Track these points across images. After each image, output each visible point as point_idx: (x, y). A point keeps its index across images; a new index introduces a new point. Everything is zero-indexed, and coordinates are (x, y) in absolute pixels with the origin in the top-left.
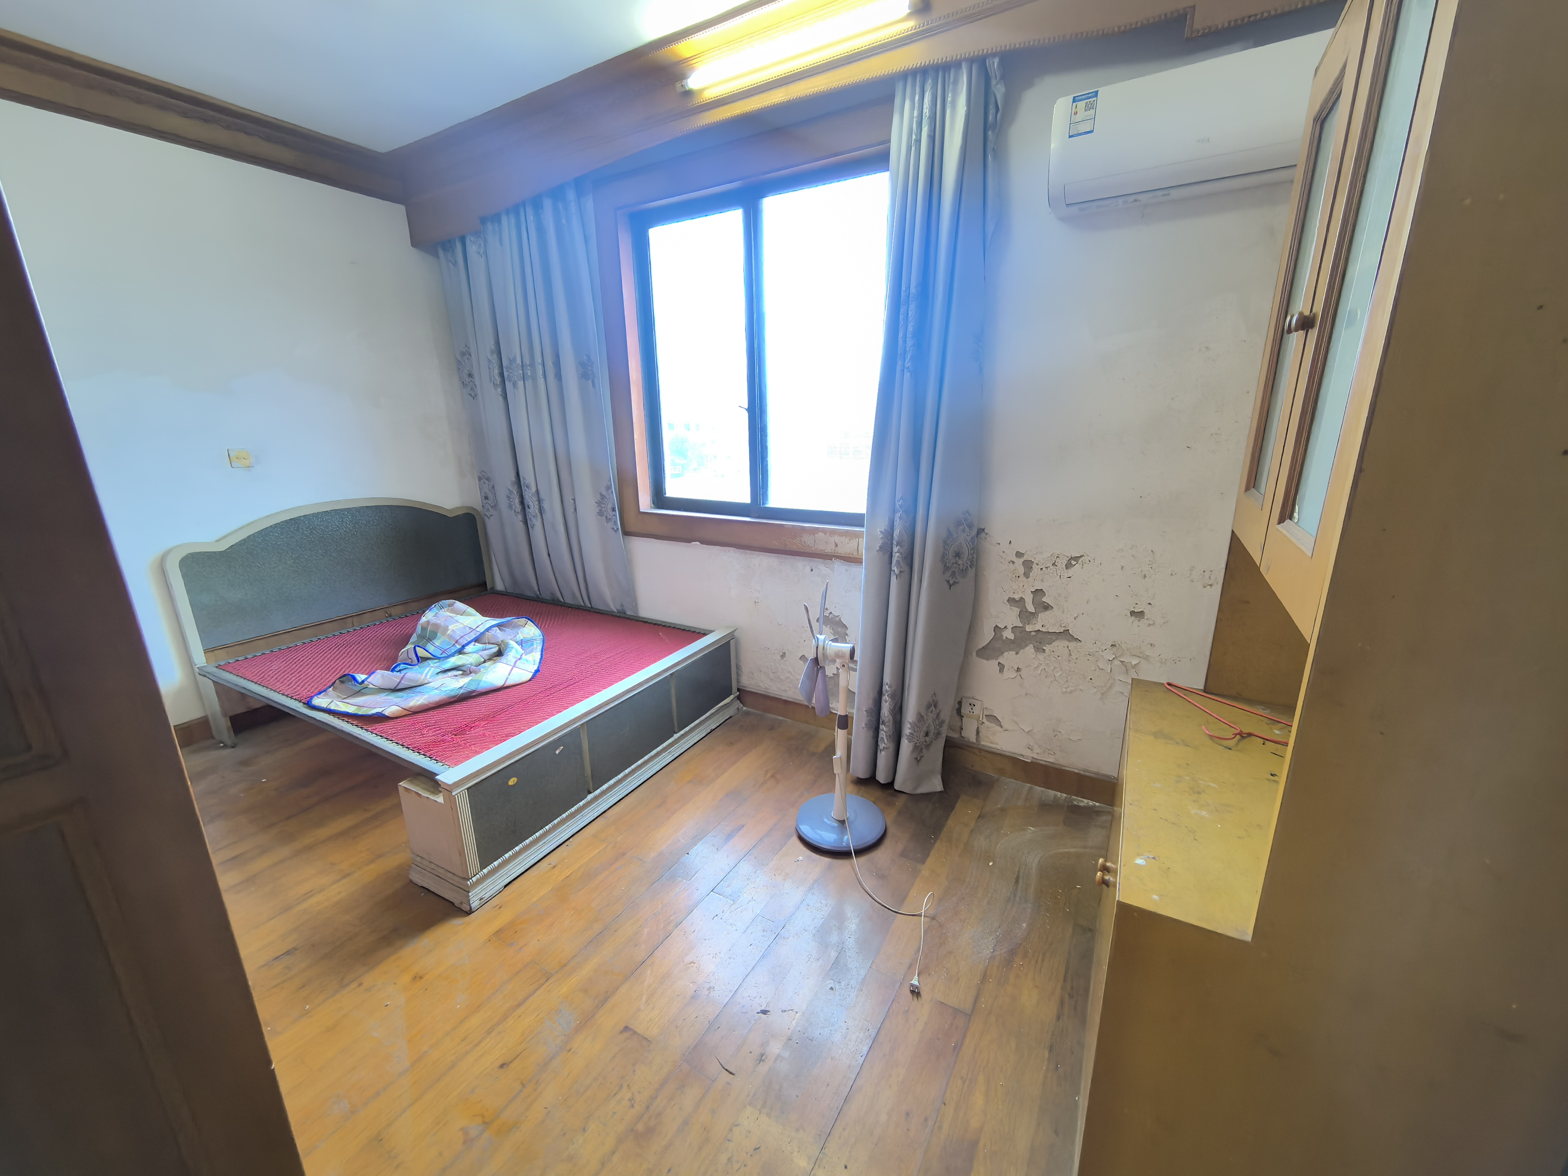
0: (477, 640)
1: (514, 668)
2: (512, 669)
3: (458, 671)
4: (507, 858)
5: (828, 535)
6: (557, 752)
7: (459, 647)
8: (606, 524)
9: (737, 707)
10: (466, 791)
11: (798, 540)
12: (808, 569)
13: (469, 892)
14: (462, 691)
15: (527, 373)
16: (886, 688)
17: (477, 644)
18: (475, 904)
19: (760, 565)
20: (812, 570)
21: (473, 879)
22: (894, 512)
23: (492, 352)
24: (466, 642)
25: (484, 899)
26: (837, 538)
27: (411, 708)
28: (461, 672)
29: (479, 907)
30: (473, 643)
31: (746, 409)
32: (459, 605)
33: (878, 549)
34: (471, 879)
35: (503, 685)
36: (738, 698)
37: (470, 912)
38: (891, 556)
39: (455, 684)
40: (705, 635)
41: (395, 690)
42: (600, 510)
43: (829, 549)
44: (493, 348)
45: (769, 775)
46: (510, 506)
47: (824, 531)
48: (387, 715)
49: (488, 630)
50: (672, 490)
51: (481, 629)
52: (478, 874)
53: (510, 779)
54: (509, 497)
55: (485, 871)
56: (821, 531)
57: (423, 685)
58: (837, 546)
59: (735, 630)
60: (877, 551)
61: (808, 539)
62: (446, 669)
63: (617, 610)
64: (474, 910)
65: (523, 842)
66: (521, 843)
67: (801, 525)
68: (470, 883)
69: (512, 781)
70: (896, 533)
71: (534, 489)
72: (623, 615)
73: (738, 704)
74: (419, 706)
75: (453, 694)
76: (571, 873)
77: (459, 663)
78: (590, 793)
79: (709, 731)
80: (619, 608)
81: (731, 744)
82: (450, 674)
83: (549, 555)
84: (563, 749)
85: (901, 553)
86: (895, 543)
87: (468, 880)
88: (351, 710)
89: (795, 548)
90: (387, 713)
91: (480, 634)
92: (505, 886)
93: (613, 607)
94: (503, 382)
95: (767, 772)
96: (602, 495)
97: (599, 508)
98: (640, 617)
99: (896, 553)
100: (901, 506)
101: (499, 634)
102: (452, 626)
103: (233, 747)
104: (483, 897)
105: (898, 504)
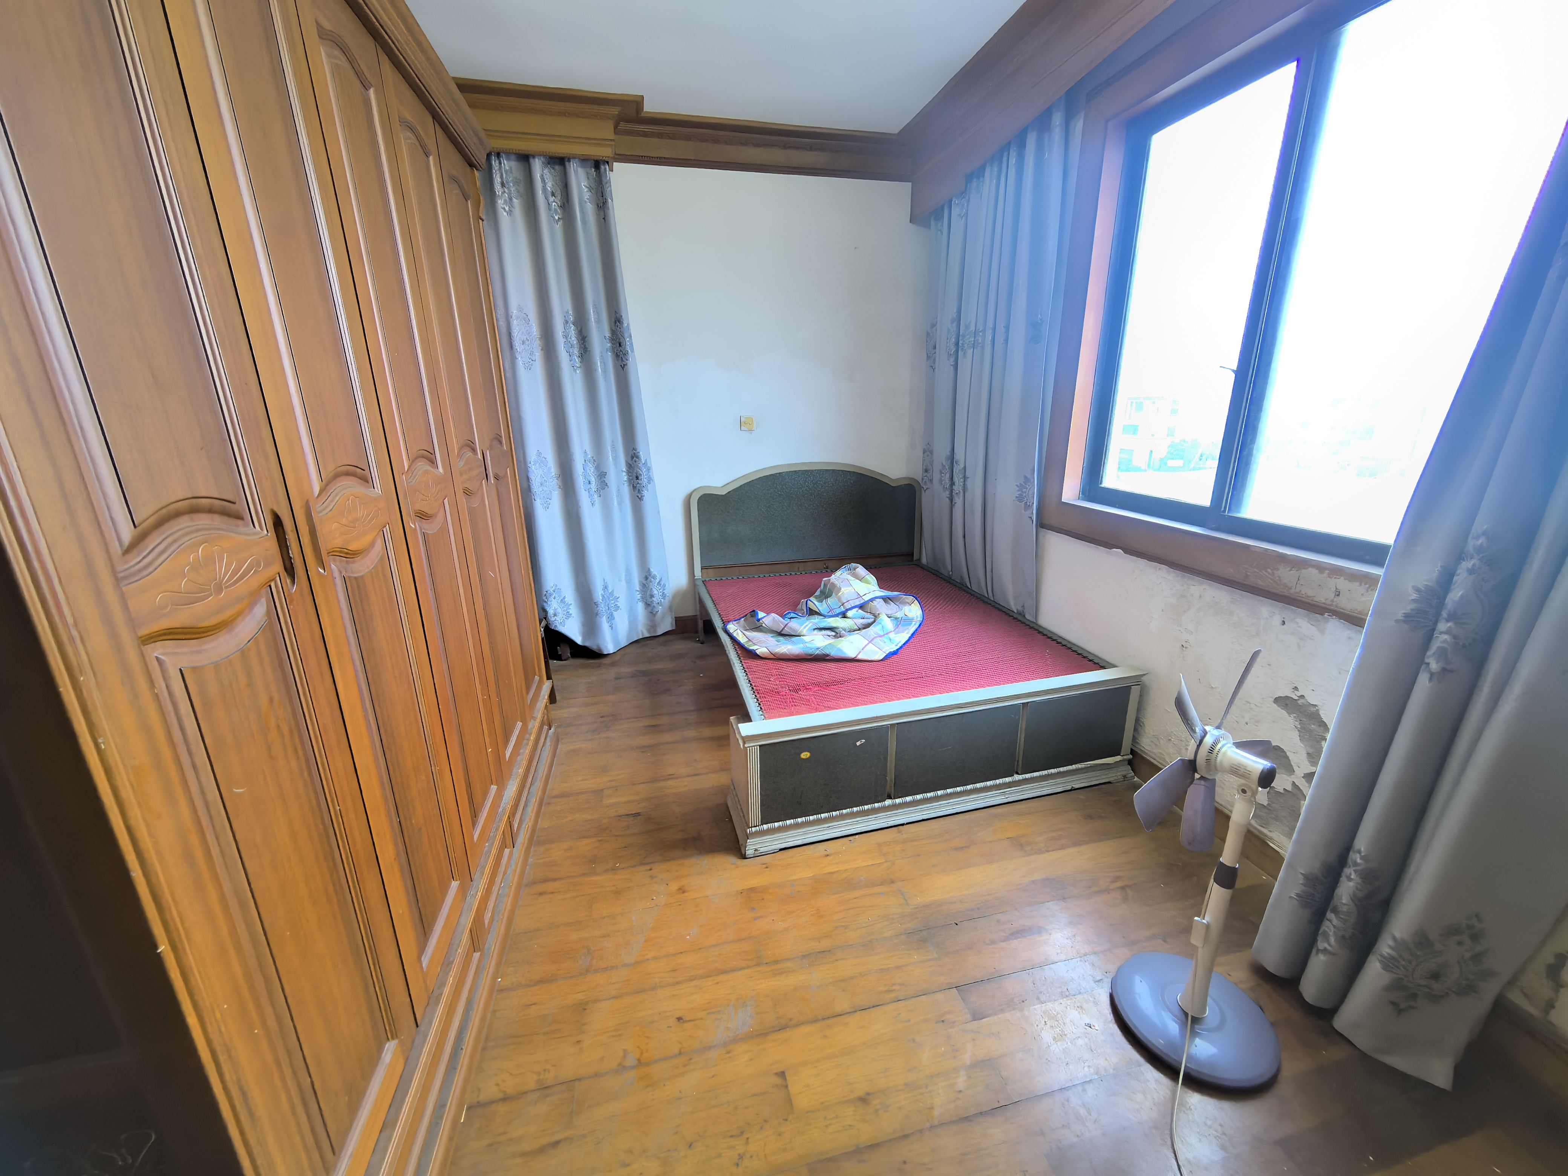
0: (861, 607)
1: (870, 644)
2: (868, 644)
3: (832, 631)
4: (788, 824)
5: (1325, 575)
6: (858, 743)
7: (842, 609)
8: (1023, 511)
9: (1124, 773)
10: (758, 747)
11: (1269, 573)
12: (1277, 619)
13: (748, 839)
14: (817, 652)
15: (978, 340)
16: (1355, 857)
17: (860, 611)
18: (749, 852)
19: (1200, 596)
20: (1284, 623)
21: (753, 828)
22: (1460, 557)
23: (952, 322)
24: (850, 607)
25: (759, 852)
26: (1342, 583)
27: (776, 653)
28: (833, 634)
29: (752, 856)
30: (857, 609)
31: (1233, 371)
32: (861, 570)
33: (1400, 616)
34: (751, 827)
35: (855, 658)
36: (1130, 762)
37: (744, 857)
38: (1429, 637)
39: (818, 642)
40: (1103, 668)
41: (781, 634)
42: (1020, 495)
43: (1323, 596)
44: (955, 316)
45: (1119, 884)
46: (941, 481)
47: (1320, 568)
48: (758, 653)
49: (872, 600)
50: (1112, 479)
51: (866, 598)
52: (758, 826)
53: (805, 751)
54: (941, 472)
55: (765, 827)
56: (1313, 566)
57: (800, 636)
58: (1338, 595)
59: (1144, 675)
60: (1397, 621)
61: (1287, 575)
62: (821, 627)
63: (1017, 610)
64: (748, 857)
65: (807, 816)
66: (805, 817)
67: (1281, 551)
68: (750, 831)
69: (805, 755)
70: (1455, 595)
71: (962, 466)
72: (1020, 618)
73: (1127, 770)
74: (782, 654)
75: (810, 652)
76: (837, 871)
77: (834, 625)
78: (890, 797)
79: (1069, 788)
80: (1020, 608)
81: (1090, 817)
82: (824, 632)
83: (964, 537)
84: (864, 742)
85: (1455, 637)
86: (1444, 614)
87: (749, 828)
88: (742, 639)
89: (1260, 583)
90: (758, 652)
91: (864, 602)
92: (781, 850)
93: (1014, 606)
94: (957, 351)
95: (1117, 879)
96: (1026, 477)
97: (1020, 492)
98: (1040, 626)
99: (1441, 633)
100: (1479, 550)
101: (879, 604)
102: (845, 589)
103: (702, 643)
104: (759, 849)
105: (1472, 544)
